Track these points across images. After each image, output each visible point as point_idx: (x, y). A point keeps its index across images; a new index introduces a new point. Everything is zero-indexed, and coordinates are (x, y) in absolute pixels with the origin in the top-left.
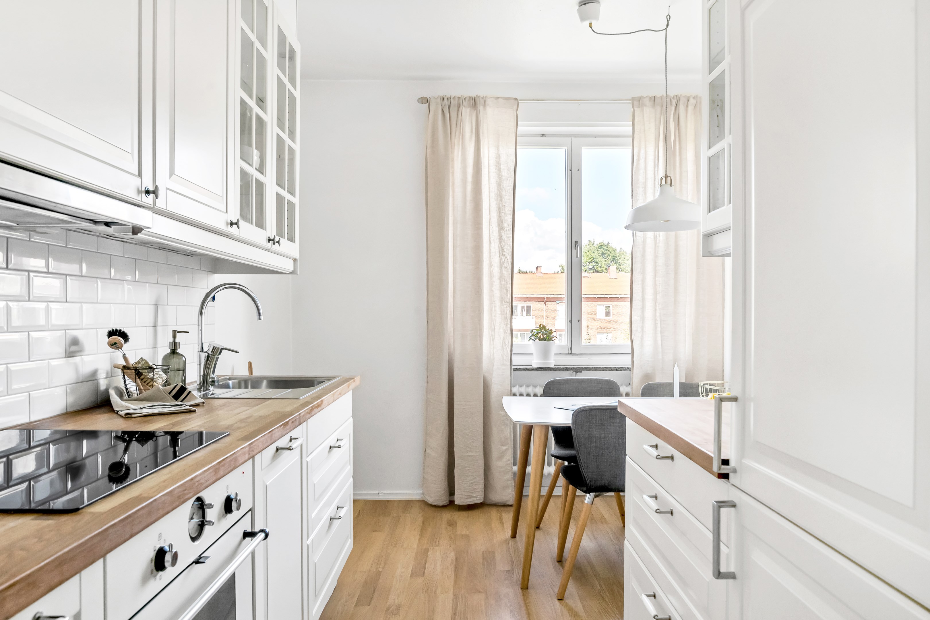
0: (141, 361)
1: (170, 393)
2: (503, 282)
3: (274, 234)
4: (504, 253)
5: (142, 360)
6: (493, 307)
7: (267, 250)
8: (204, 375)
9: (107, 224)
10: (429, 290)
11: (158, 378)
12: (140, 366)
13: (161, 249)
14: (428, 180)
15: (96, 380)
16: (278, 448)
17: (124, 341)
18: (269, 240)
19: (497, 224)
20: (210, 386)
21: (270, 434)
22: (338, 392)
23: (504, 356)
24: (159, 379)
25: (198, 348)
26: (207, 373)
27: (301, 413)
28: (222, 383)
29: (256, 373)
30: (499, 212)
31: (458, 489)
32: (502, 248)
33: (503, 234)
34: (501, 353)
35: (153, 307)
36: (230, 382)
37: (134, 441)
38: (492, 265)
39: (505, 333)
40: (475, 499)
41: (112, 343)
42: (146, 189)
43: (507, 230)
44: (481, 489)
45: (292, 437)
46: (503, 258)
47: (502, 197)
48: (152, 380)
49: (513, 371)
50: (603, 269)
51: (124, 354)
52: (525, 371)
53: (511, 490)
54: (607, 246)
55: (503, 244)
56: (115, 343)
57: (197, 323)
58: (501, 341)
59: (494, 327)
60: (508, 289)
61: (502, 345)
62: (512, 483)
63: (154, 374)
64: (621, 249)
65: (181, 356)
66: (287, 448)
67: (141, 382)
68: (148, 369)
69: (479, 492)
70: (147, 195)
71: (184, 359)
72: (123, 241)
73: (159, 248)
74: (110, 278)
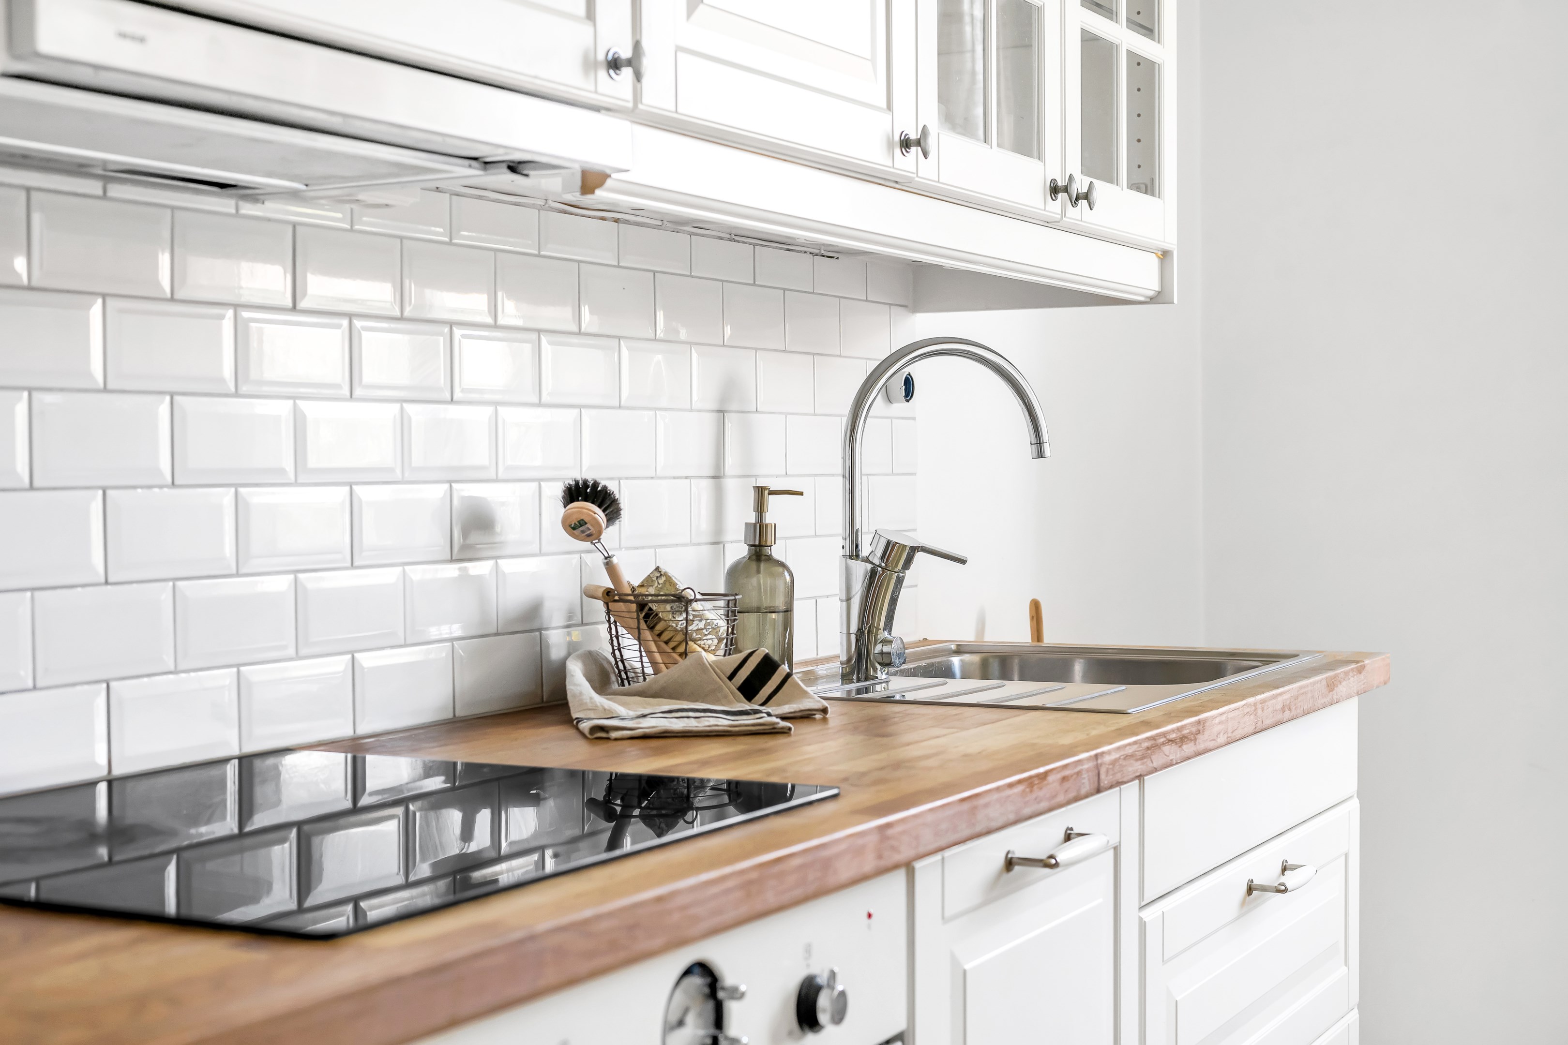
0: (655, 579)
1: (731, 677)
3: (1074, 166)
5: (659, 575)
7: (1048, 224)
8: (860, 630)
9: (514, 168)
11: (702, 629)
12: (653, 593)
13: (736, 238)
15: (539, 630)
16: (1012, 858)
17: (606, 515)
18: (1055, 190)
20: (879, 667)
21: (966, 806)
22: (1280, 699)
24: (706, 635)
25: (843, 547)
26: (870, 626)
27: (1103, 753)
28: (929, 661)
29: (1052, 637)
35: (710, 419)
36: (956, 661)
37: (635, 817)
41: (574, 521)
42: (610, 57)
45: (1071, 829)
48: (686, 636)
51: (606, 555)
56: (582, 523)
57: (840, 471)
63: (691, 617)
65: (780, 569)
66: (1041, 861)
67: (654, 641)
68: (673, 601)
70: (611, 71)
71: (788, 578)
72: (617, 221)
73: (728, 236)
74: (577, 331)
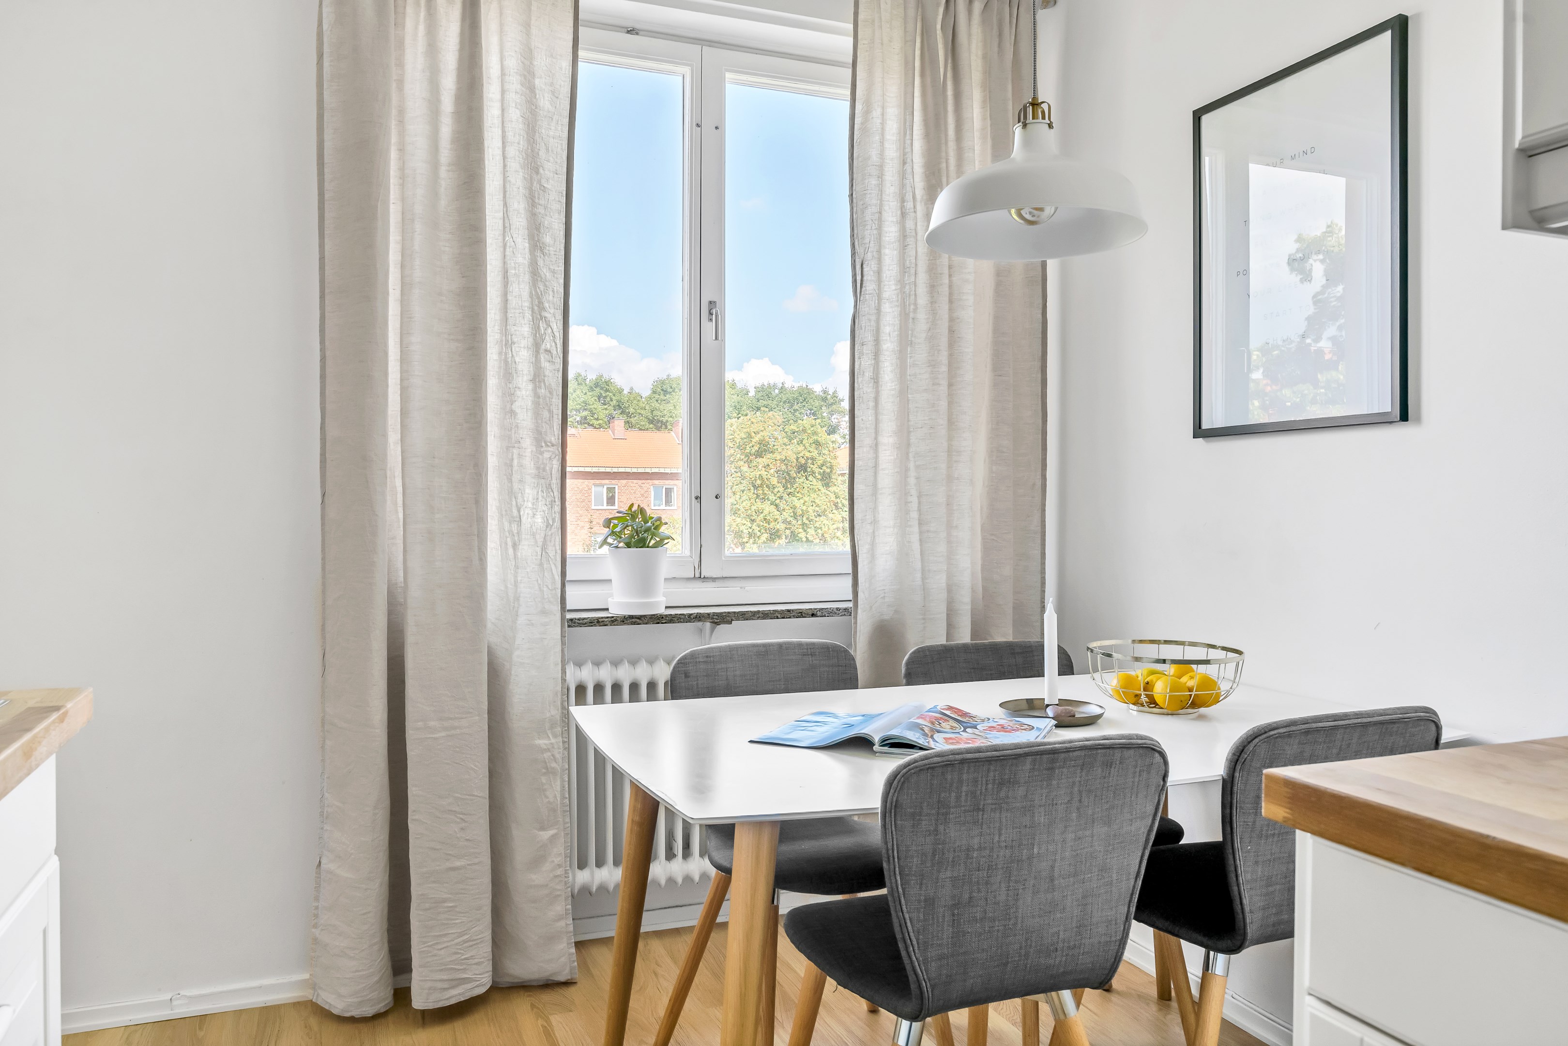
2: (543, 391)
4: (544, 314)
6: (515, 456)
10: (329, 407)
14: (325, 93)
19: (526, 232)
23: (545, 589)
30: (532, 200)
31: (421, 966)
32: (538, 298)
33: (542, 262)
34: (537, 581)
38: (513, 343)
39: (547, 527)
40: (469, 986)
43: (552, 253)
44: (485, 955)
46: (541, 325)
47: (539, 163)
49: (569, 626)
50: (601, 422)
52: (595, 625)
53: (565, 945)
54: (607, 383)
55: (542, 288)
58: (539, 550)
59: (519, 511)
60: (554, 410)
61: (541, 560)
62: (567, 925)
64: (632, 389)
69: (483, 962)
